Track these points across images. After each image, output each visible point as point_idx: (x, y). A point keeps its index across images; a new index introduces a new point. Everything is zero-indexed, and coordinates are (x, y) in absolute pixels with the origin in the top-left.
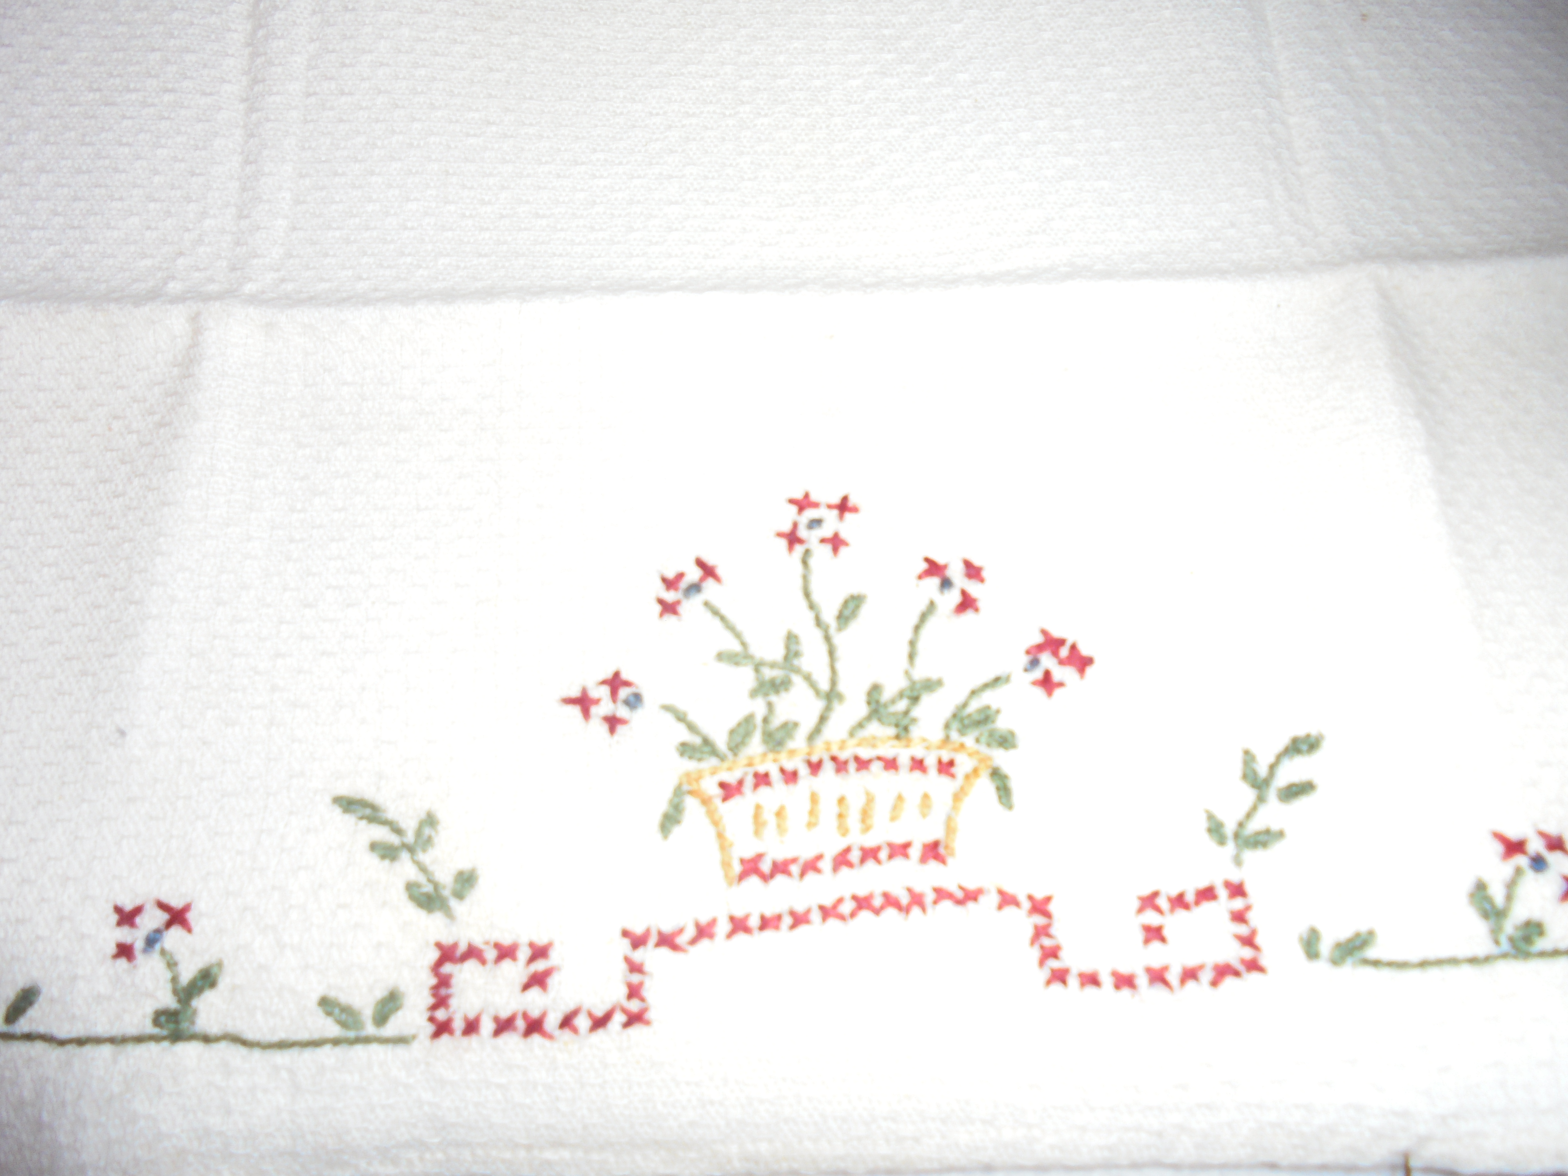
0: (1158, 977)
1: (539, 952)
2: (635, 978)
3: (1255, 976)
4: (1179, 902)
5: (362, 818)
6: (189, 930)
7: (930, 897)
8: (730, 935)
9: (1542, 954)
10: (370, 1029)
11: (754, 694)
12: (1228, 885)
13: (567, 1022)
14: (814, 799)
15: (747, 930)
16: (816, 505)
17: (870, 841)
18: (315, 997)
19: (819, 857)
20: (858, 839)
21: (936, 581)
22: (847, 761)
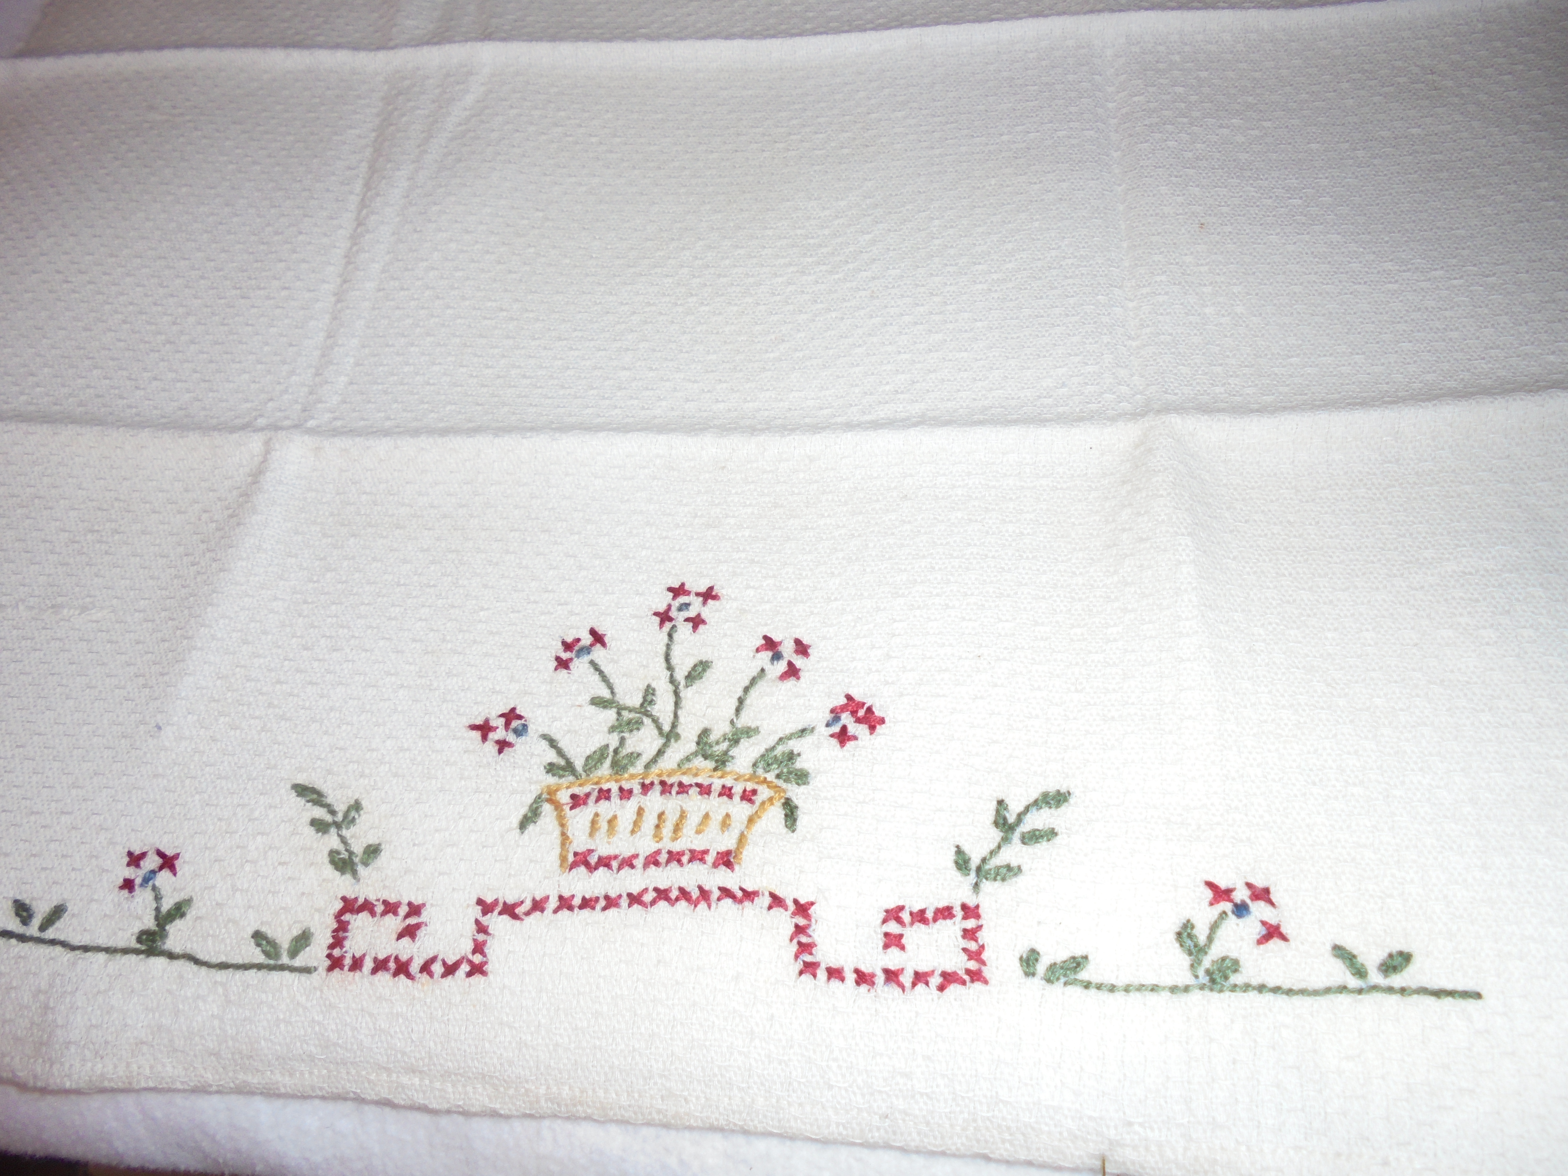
0: (892, 976)
1: (415, 910)
2: (481, 937)
3: (978, 985)
4: (920, 917)
5: (308, 801)
6: (175, 874)
7: (716, 893)
8: (555, 911)
9: (1234, 988)
10: (285, 960)
11: (612, 729)
12: (964, 907)
13: (426, 968)
14: (640, 812)
15: (570, 908)
16: (688, 593)
17: (676, 847)
18: (250, 931)
19: (636, 856)
20: (667, 845)
21: (770, 654)
22: (672, 785)
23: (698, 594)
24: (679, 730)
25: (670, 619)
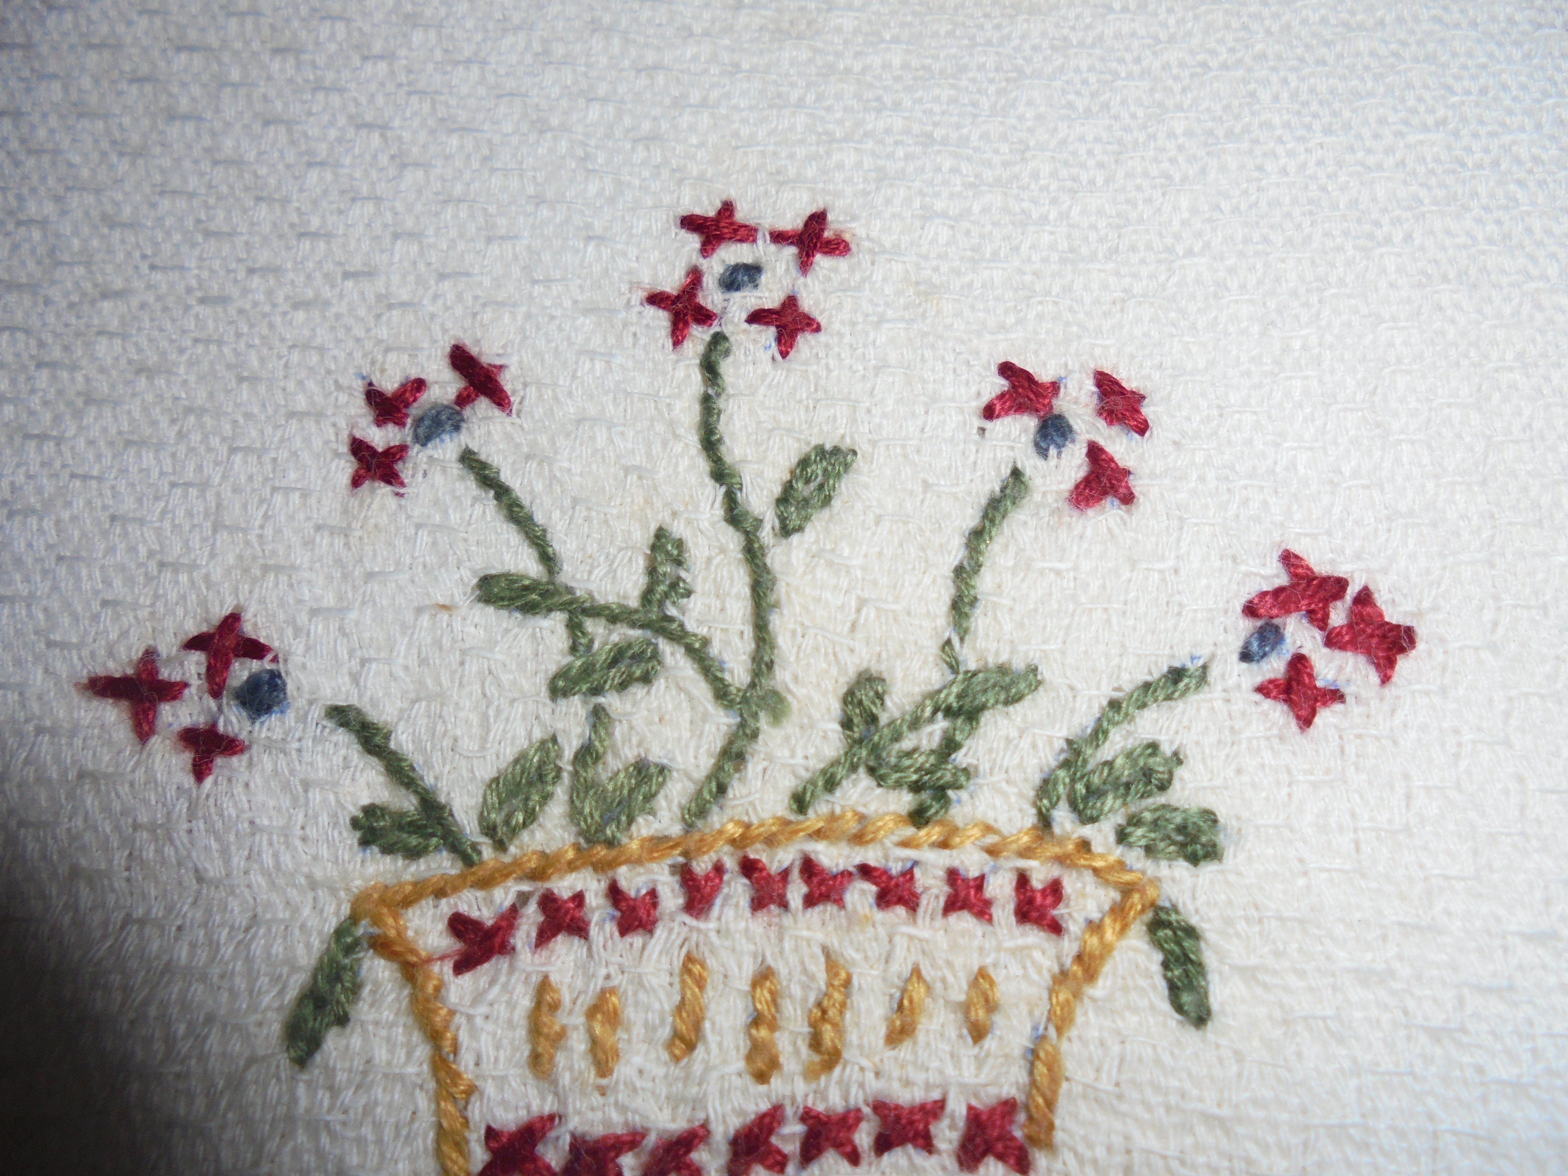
14: (692, 974)
16: (747, 233)
17: (830, 1098)
19: (697, 1136)
20: (800, 1091)
21: (1029, 423)
22: (785, 874)
23: (779, 237)
24: (782, 677)
25: (705, 317)
